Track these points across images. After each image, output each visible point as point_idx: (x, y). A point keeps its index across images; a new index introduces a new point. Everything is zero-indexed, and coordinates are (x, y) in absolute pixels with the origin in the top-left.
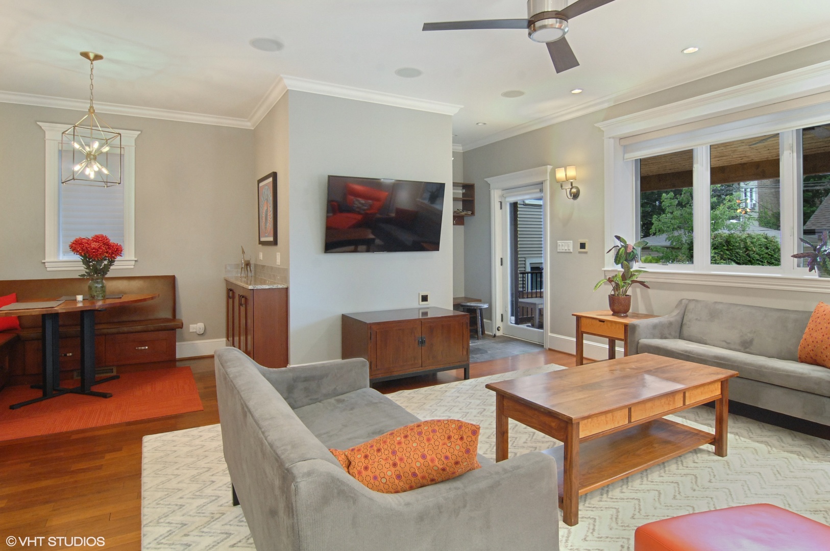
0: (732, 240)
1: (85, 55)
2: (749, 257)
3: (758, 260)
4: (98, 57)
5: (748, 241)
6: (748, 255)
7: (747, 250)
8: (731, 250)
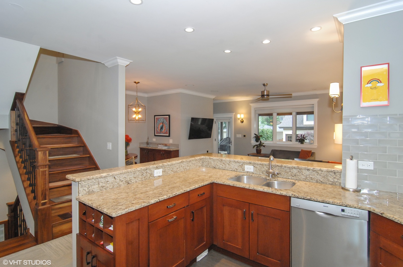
0: (264, 131)
1: (135, 82)
2: (267, 136)
3: (269, 137)
4: (138, 83)
5: (267, 131)
6: (267, 135)
7: (267, 134)
8: (263, 134)
